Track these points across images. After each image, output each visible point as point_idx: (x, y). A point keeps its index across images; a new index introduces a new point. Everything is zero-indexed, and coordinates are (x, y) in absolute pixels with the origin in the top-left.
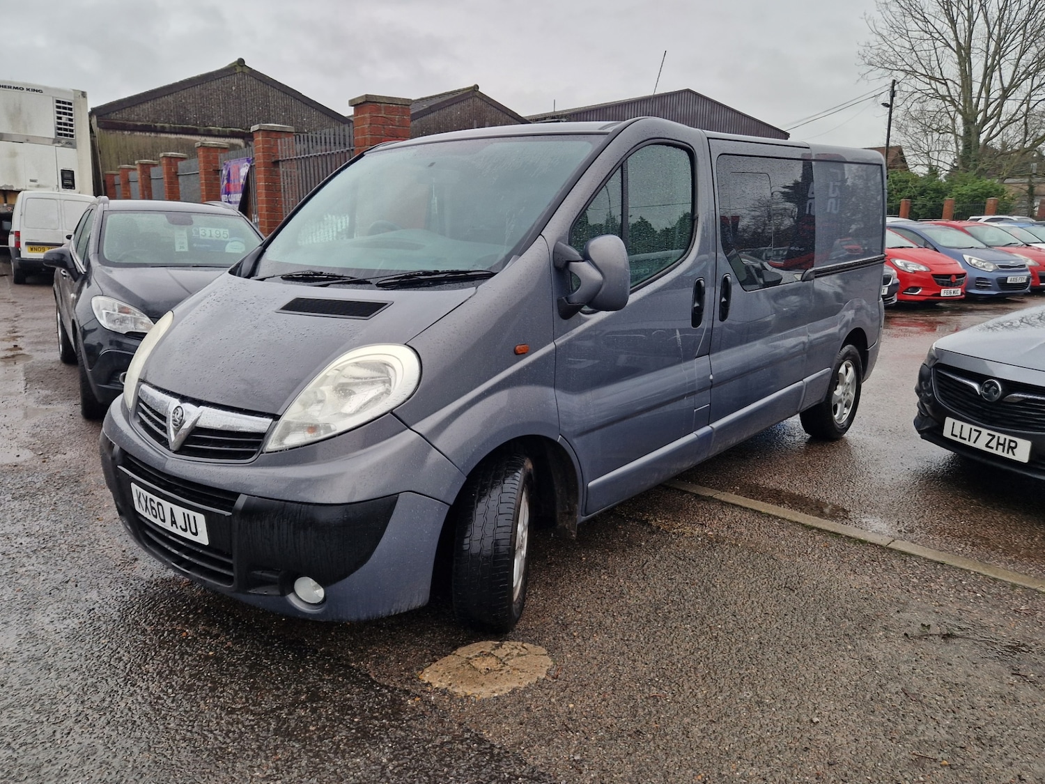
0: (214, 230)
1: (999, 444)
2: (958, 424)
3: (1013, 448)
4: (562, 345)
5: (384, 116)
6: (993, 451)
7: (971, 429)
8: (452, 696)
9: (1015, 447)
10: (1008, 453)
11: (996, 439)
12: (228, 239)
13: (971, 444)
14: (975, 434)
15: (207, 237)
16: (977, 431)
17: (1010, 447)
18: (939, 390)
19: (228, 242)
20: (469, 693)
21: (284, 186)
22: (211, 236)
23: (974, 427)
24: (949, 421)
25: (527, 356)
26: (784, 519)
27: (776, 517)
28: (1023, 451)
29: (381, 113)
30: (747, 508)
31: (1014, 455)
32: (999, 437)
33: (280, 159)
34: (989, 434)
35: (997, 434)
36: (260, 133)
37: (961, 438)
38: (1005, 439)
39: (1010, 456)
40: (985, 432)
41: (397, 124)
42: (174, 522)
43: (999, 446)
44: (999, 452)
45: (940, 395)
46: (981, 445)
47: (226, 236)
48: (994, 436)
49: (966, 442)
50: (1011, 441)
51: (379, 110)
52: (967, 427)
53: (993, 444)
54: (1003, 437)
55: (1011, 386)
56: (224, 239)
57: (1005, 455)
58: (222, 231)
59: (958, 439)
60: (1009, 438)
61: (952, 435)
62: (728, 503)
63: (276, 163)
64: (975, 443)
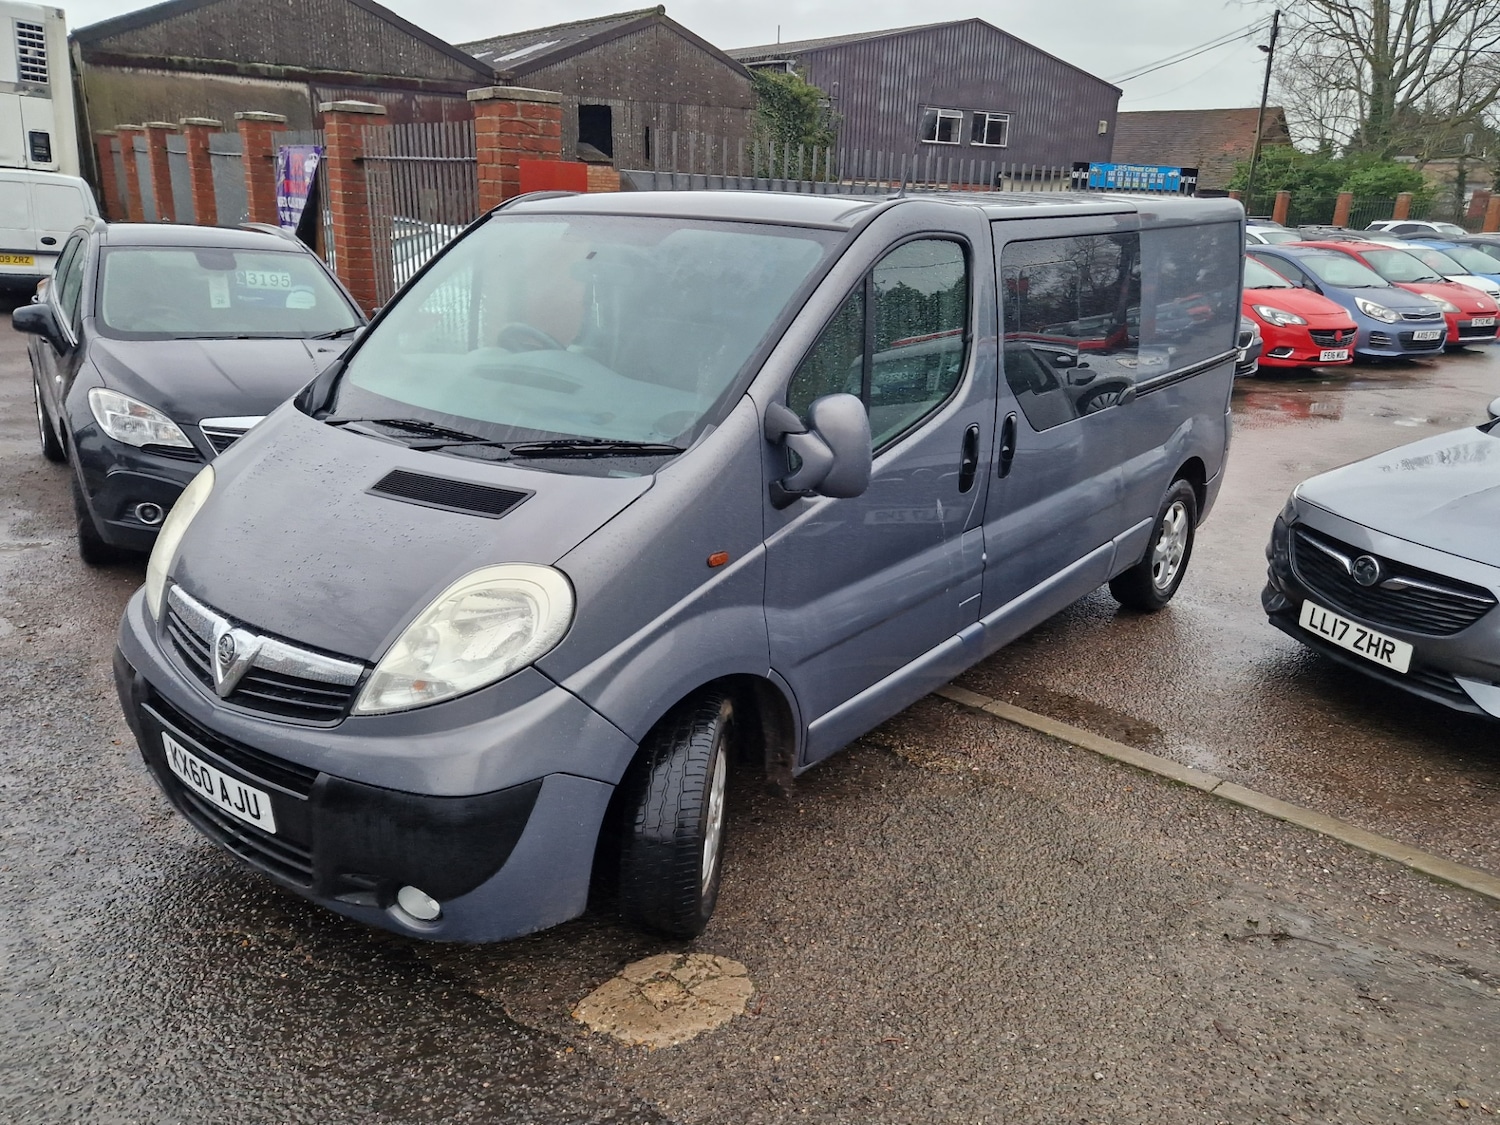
0: (267, 275)
1: (1370, 644)
2: (1320, 611)
3: (1389, 652)
4: (774, 546)
5: (522, 119)
6: (1363, 654)
7: (1336, 620)
8: (616, 1045)
9: (1392, 651)
10: (1382, 657)
11: (1367, 638)
12: (289, 288)
13: (1334, 640)
14: (1340, 628)
15: (258, 285)
16: (1344, 624)
17: (1384, 650)
18: (1297, 560)
19: (290, 292)
20: (640, 1041)
21: (372, 196)
22: (264, 284)
23: (1340, 618)
24: (1308, 606)
25: (725, 568)
26: (1076, 745)
27: (1066, 743)
28: (1401, 658)
29: (516, 115)
30: (1027, 728)
31: (1389, 661)
32: (1371, 636)
33: (365, 156)
34: (1358, 630)
35: (1370, 631)
36: (335, 115)
37: (1322, 630)
38: (1380, 639)
39: (1384, 662)
40: (1354, 626)
41: (541, 132)
42: (225, 797)
43: (1371, 647)
44: (1371, 656)
45: (1299, 568)
46: (1347, 643)
47: (285, 283)
48: (1365, 634)
49: (1328, 637)
50: (1386, 642)
51: (513, 111)
52: (1331, 616)
53: (1364, 643)
54: (1377, 635)
55: (1393, 567)
56: (284, 289)
57: (1377, 660)
58: (279, 275)
59: (1317, 632)
60: (1385, 637)
61: (1311, 625)
62: (1002, 718)
63: (359, 162)
64: (1340, 638)
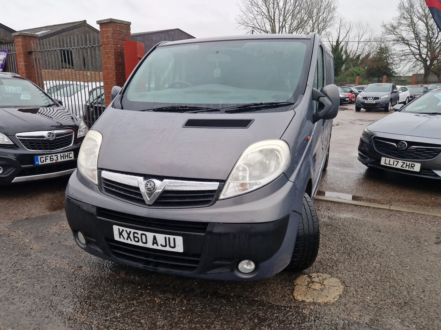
0: (13, 88)
1: (407, 165)
2: (388, 159)
3: (413, 167)
5: (119, 29)
6: (405, 168)
7: (394, 161)
9: (414, 166)
10: (411, 168)
11: (405, 164)
12: (21, 92)
13: (394, 166)
14: (396, 163)
15: (10, 91)
16: (397, 161)
17: (411, 166)
18: (376, 147)
19: (22, 94)
20: (326, 302)
21: (36, 64)
22: (12, 91)
23: (395, 160)
24: (383, 159)
25: (309, 142)
28: (417, 167)
29: (118, 29)
31: (413, 169)
32: (407, 163)
33: (33, 51)
34: (402, 162)
35: (406, 162)
37: (389, 164)
38: (410, 163)
39: (412, 170)
40: (400, 162)
42: (155, 243)
43: (407, 166)
44: (407, 169)
45: (378, 149)
46: (399, 166)
47: (20, 91)
48: (404, 163)
49: (392, 166)
50: (412, 164)
51: (116, 26)
52: (392, 160)
53: (405, 166)
54: (408, 163)
55: (410, 143)
56: (20, 93)
57: (410, 169)
58: (18, 88)
59: (388, 165)
60: (411, 163)
61: (385, 163)
63: (30, 53)
64: (396, 166)
